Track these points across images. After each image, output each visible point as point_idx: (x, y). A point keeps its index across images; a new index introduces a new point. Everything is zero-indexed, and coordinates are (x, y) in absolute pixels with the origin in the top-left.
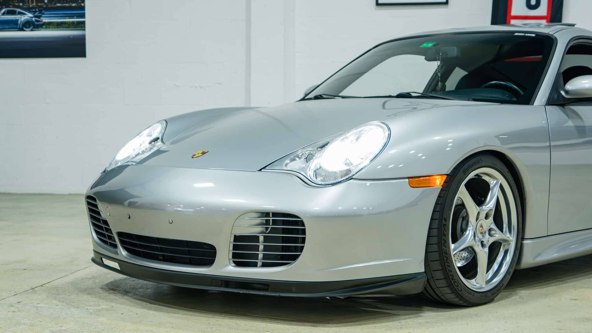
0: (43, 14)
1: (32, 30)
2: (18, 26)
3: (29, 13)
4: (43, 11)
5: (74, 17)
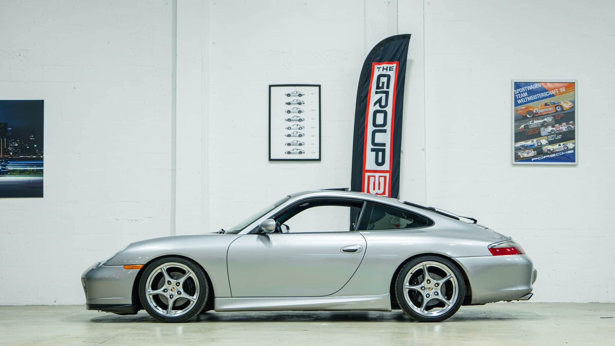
5: (34, 166)
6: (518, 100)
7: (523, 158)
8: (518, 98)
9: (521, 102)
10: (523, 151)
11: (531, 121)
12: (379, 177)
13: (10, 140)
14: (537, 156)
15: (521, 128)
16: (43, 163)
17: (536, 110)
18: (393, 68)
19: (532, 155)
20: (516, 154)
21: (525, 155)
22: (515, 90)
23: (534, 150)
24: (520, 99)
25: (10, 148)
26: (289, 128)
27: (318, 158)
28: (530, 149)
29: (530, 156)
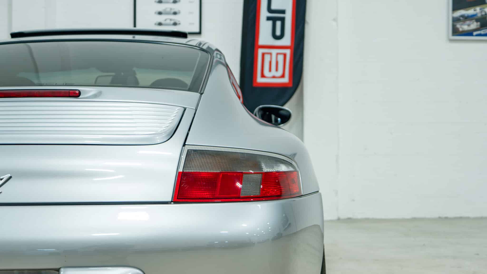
7: (463, 31)
10: (463, 23)
12: (278, 54)
14: (482, 28)
20: (454, 26)
21: (465, 27)
23: (477, 20)
28: (473, 19)
29: (472, 29)
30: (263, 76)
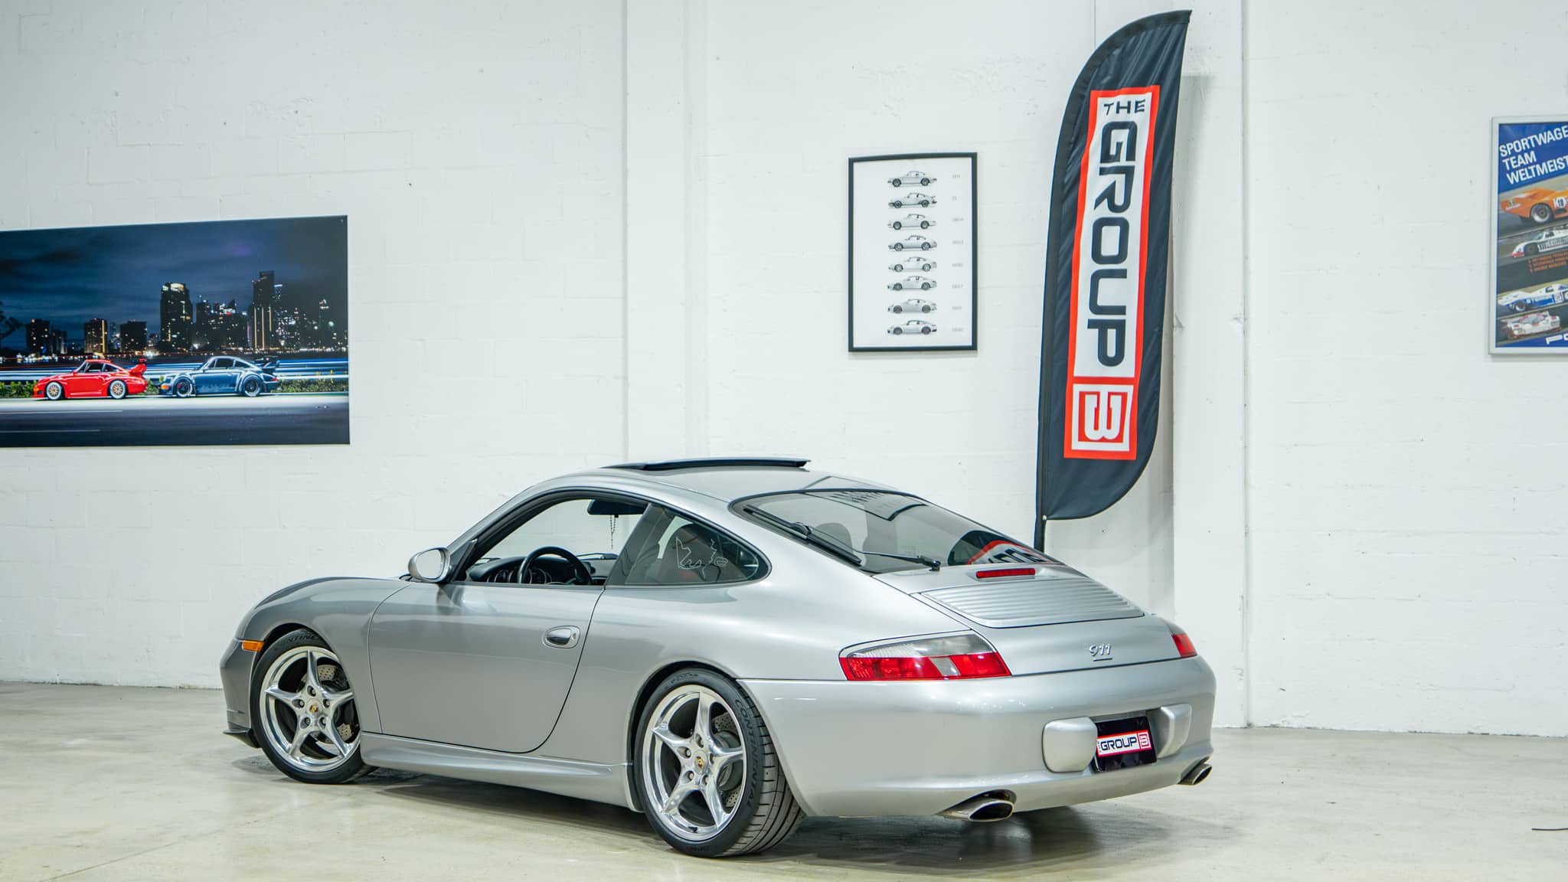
0: (278, 366)
1: (258, 395)
2: (236, 388)
3: (254, 364)
4: (278, 361)
5: (329, 370)
6: (1508, 175)
7: (1520, 337)
8: (1508, 168)
9: (1517, 181)
10: (1521, 318)
11: (1545, 233)
12: (1110, 394)
13: (280, 313)
14: (1562, 331)
15: (1515, 252)
16: (347, 365)
17: (1562, 201)
18: (1143, 106)
19: (1547, 329)
20: (1500, 326)
21: (1527, 328)
22: (1500, 145)
23: (1553, 312)
24: (1514, 171)
25: (280, 331)
26: (898, 268)
27: (969, 343)
28: (1542, 311)
29: (1541, 330)
30: (1082, 437)
